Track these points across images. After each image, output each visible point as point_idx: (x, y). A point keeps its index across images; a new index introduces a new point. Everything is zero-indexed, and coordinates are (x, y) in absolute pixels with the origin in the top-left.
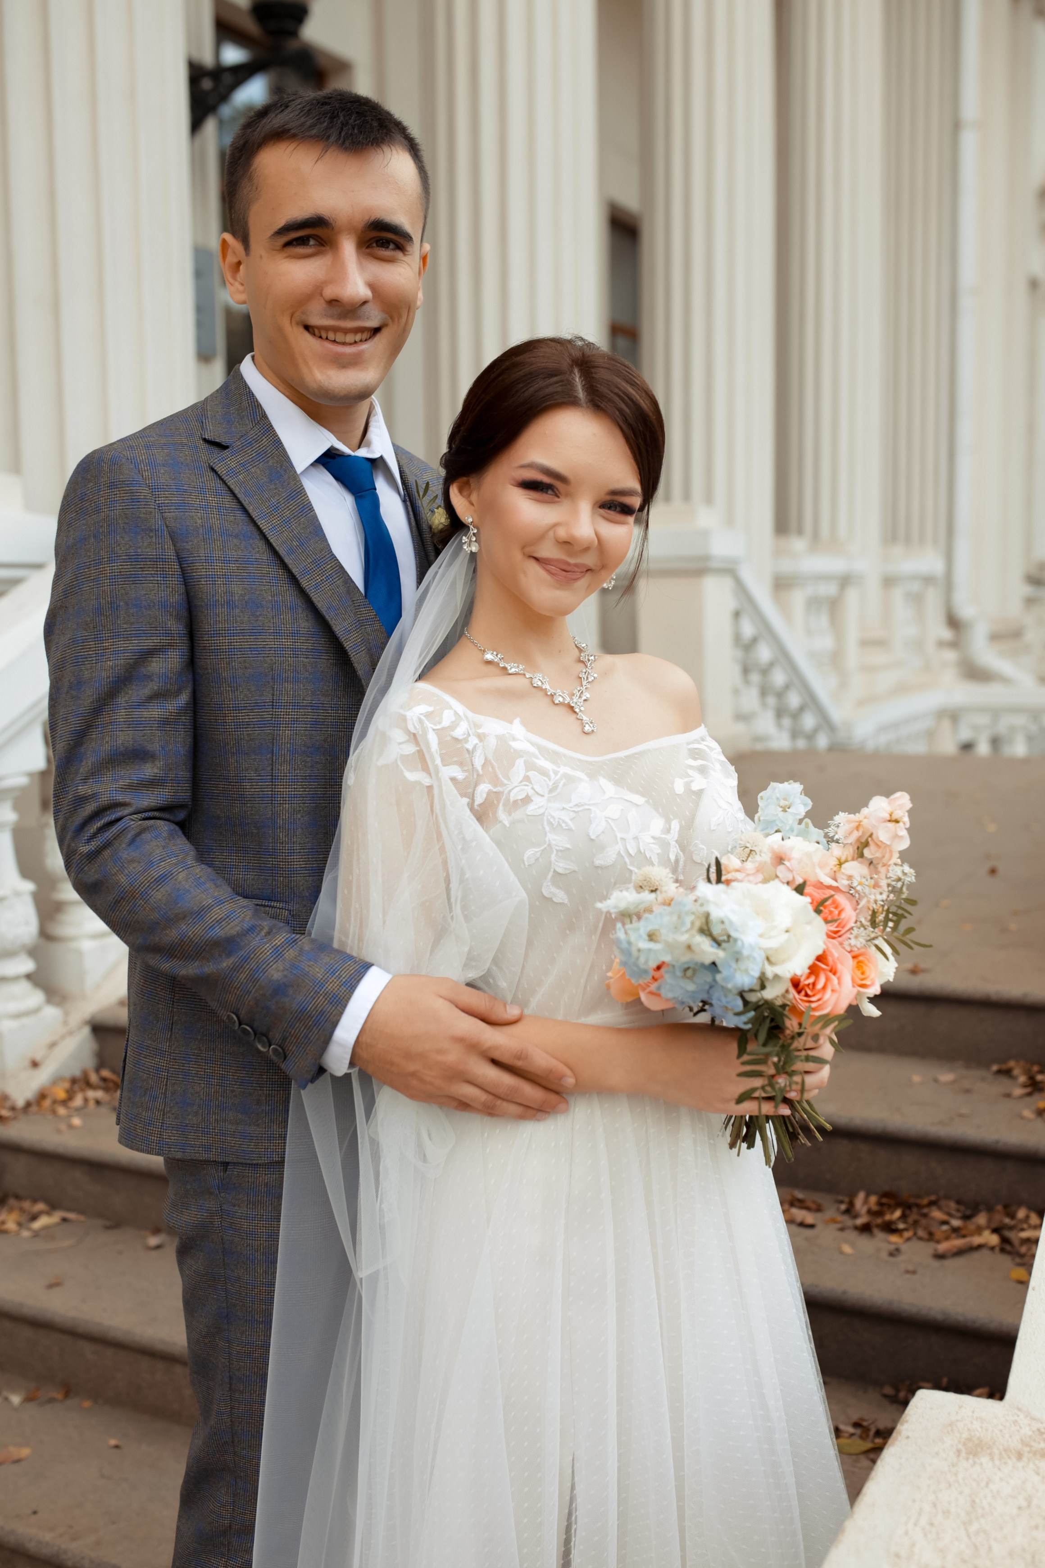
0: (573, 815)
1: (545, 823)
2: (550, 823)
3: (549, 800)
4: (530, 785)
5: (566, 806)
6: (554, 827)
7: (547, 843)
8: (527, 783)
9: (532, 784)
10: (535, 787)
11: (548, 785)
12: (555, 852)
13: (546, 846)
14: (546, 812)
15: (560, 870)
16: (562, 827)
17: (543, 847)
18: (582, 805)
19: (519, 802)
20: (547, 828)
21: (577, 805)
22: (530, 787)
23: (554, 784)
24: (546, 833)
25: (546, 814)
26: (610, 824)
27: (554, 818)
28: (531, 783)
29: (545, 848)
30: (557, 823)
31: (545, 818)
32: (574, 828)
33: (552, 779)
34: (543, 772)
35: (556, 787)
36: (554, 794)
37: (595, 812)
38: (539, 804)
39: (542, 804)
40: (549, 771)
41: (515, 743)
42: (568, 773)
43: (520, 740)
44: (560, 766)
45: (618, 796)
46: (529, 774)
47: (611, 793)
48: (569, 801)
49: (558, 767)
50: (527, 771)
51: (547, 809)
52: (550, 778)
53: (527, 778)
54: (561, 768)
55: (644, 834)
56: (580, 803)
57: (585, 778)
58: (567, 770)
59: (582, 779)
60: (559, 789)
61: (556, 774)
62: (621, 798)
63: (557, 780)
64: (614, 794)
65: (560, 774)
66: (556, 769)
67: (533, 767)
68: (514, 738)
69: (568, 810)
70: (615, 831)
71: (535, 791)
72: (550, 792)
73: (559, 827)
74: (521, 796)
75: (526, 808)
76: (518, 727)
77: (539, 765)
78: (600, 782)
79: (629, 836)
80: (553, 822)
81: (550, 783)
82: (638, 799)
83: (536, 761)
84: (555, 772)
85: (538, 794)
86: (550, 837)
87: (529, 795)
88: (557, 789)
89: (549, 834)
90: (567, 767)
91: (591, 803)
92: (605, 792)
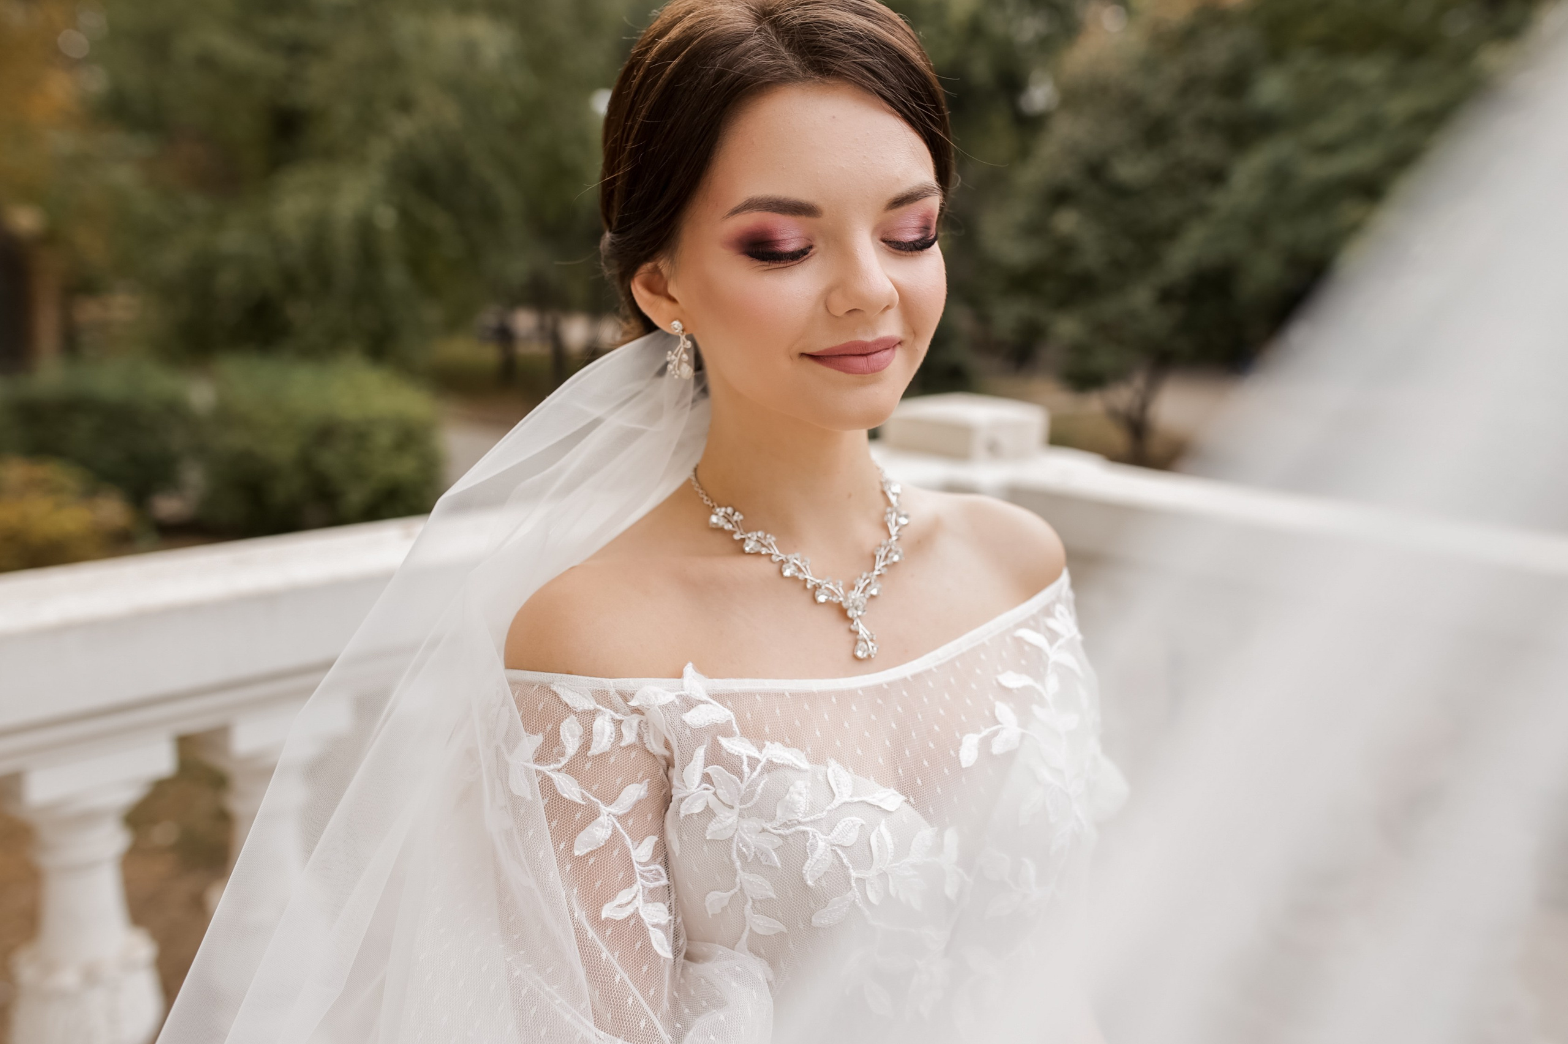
0: (779, 842)
1: (734, 856)
2: (742, 856)
3: (740, 815)
4: (711, 787)
5: (768, 826)
6: (749, 861)
7: (738, 886)
8: (708, 786)
9: (714, 787)
10: (719, 792)
11: (739, 790)
12: (750, 903)
13: (736, 890)
14: (736, 836)
15: (760, 931)
16: (761, 862)
17: (732, 892)
18: (794, 825)
19: (695, 817)
20: (738, 864)
21: (785, 825)
22: (711, 792)
23: (749, 786)
24: (735, 873)
25: (735, 840)
26: (837, 854)
27: (748, 848)
28: (712, 784)
29: (736, 893)
30: (753, 854)
31: (734, 846)
32: (779, 865)
33: (746, 779)
34: (732, 765)
35: (751, 794)
36: (749, 805)
37: (814, 836)
38: (726, 821)
39: (730, 821)
40: (742, 763)
41: (693, 712)
42: (775, 760)
43: (703, 702)
44: (764, 746)
45: (856, 799)
46: (710, 770)
47: (845, 794)
48: (773, 818)
49: (760, 748)
50: (706, 765)
51: (737, 830)
52: (743, 777)
53: (707, 778)
54: (764, 751)
55: (898, 864)
56: (790, 821)
57: (805, 765)
58: (776, 752)
59: (800, 770)
60: (757, 797)
61: (753, 768)
62: (862, 802)
63: (753, 781)
64: (851, 796)
65: (759, 768)
66: (756, 755)
67: (716, 756)
68: (689, 703)
69: (770, 832)
70: (848, 868)
71: (719, 799)
72: (743, 801)
73: (756, 862)
74: (698, 808)
75: (705, 828)
76: (694, 683)
77: (728, 750)
78: (829, 771)
79: (871, 874)
80: (747, 853)
81: (743, 787)
82: (891, 799)
83: (724, 742)
84: (753, 762)
85: (724, 803)
86: (742, 876)
87: (711, 806)
88: (753, 796)
89: (740, 872)
90: (778, 744)
91: (808, 819)
92: (834, 795)
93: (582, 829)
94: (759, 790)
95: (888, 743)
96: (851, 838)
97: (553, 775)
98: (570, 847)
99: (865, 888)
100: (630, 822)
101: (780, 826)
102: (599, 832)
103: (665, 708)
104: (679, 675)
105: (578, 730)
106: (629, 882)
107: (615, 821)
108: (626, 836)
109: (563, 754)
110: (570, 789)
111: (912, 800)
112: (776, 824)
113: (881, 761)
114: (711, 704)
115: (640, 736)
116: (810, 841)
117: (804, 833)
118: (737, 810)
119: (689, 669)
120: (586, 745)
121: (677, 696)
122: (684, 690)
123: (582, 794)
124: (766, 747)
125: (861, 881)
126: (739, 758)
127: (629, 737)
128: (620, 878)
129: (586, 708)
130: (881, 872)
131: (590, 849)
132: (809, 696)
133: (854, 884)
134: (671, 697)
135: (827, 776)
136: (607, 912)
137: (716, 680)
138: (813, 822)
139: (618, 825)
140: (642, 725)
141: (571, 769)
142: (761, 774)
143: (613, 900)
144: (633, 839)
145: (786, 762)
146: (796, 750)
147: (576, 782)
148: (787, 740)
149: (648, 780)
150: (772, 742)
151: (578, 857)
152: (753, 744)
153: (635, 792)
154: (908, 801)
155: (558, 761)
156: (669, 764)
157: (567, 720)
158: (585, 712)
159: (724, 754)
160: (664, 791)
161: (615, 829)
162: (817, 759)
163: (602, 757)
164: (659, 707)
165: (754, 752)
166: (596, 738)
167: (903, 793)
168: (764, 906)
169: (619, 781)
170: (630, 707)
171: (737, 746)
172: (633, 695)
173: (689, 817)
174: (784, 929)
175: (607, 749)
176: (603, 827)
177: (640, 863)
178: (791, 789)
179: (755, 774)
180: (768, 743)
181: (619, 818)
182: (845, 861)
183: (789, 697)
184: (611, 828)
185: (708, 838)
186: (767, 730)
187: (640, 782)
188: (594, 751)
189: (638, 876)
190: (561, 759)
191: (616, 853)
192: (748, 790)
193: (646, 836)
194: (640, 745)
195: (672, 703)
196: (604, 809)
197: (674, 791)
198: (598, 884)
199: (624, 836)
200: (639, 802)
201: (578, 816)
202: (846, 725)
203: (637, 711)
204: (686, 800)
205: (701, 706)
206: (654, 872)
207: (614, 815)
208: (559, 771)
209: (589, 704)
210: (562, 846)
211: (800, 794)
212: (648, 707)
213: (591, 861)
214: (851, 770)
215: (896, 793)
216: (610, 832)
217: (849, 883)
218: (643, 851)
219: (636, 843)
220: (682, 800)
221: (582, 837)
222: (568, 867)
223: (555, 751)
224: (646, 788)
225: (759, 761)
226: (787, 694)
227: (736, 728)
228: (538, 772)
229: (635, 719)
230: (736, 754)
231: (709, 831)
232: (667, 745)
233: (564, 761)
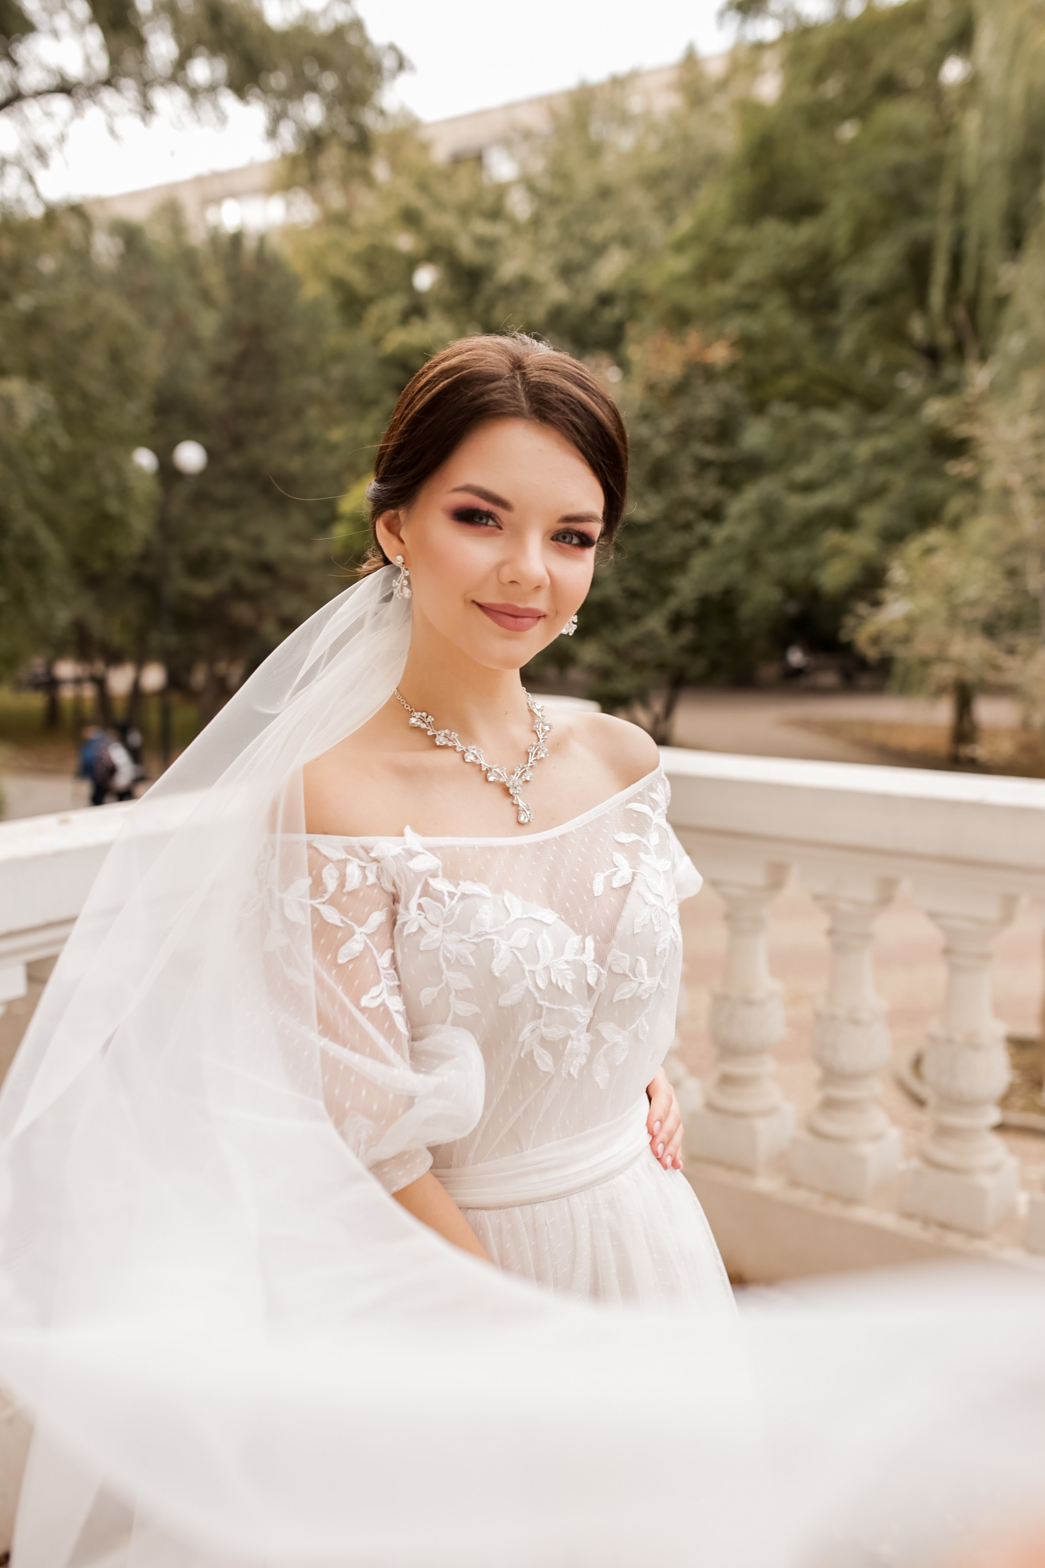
0: (473, 947)
1: (441, 960)
2: (447, 959)
3: (444, 931)
4: (422, 913)
5: (464, 937)
6: (452, 962)
7: (444, 982)
8: (420, 912)
9: (426, 913)
10: (428, 916)
11: (443, 914)
12: (454, 993)
13: (443, 985)
14: (442, 946)
15: (461, 1013)
16: (461, 963)
17: (440, 987)
18: (483, 935)
19: (412, 935)
20: (444, 966)
21: (477, 936)
22: (423, 916)
23: (450, 910)
24: (441, 973)
25: (441, 949)
26: (515, 953)
27: (451, 954)
28: (423, 910)
29: (443, 988)
30: (455, 958)
31: (441, 953)
32: (474, 964)
33: (447, 905)
34: (437, 897)
35: (452, 915)
36: (450, 923)
37: (498, 942)
38: (434, 935)
39: (436, 936)
40: (444, 895)
41: (414, 861)
42: (467, 892)
43: (420, 853)
44: (459, 884)
45: (525, 916)
46: (423, 900)
47: (516, 913)
48: (468, 931)
49: (457, 885)
50: (420, 897)
51: (442, 941)
52: (445, 904)
53: (420, 907)
54: (459, 888)
55: (556, 961)
56: (480, 932)
57: (488, 894)
58: (467, 887)
59: (485, 898)
60: (456, 917)
61: (452, 898)
62: (530, 918)
63: (452, 907)
64: (522, 914)
65: (456, 898)
66: (453, 890)
67: (426, 891)
68: (411, 855)
69: (466, 941)
70: (522, 963)
71: (429, 921)
72: (446, 920)
73: (457, 964)
74: (414, 929)
75: (419, 943)
76: (412, 839)
77: (434, 887)
78: (505, 898)
79: (539, 967)
80: (450, 957)
81: (445, 911)
82: (549, 916)
83: (432, 881)
84: (452, 895)
85: (431, 924)
86: (448, 974)
87: (422, 926)
88: (453, 917)
89: (445, 972)
90: (468, 882)
91: (493, 931)
92: (509, 914)
93: (343, 944)
94: (457, 912)
95: (544, 879)
96: (524, 943)
97: (322, 908)
98: (335, 957)
99: (535, 978)
100: (376, 939)
101: (474, 936)
102: (355, 946)
103: (396, 857)
104: (402, 834)
105: (336, 874)
106: (378, 982)
107: (366, 938)
108: (374, 949)
109: (325, 892)
110: (332, 916)
111: (563, 917)
112: (470, 935)
113: (540, 891)
114: (426, 854)
115: (378, 878)
116: (495, 946)
117: (491, 940)
118: (441, 928)
119: (408, 830)
120: (342, 884)
121: (403, 849)
122: (406, 845)
123: (342, 920)
124: (460, 885)
125: (532, 972)
126: (441, 892)
127: (372, 879)
128: (371, 978)
129: (339, 858)
130: (545, 966)
131: (348, 959)
132: (491, 849)
133: (527, 974)
134: (397, 850)
135: (503, 901)
136: (365, 1001)
137: (426, 838)
138: (496, 933)
139: (368, 941)
140: (379, 870)
141: (332, 902)
142: (458, 901)
143: (367, 994)
144: (378, 951)
145: (475, 893)
146: (481, 884)
147: (336, 911)
148: (476, 879)
149: (387, 908)
150: (464, 881)
151: (341, 965)
152: (451, 883)
153: (378, 917)
154: (560, 918)
155: (322, 897)
156: (395, 899)
157: (327, 867)
158: (339, 861)
159: (431, 889)
160: (394, 917)
161: (366, 943)
162: (497, 890)
163: (353, 893)
164: (392, 857)
165: (452, 889)
166: (348, 879)
167: (557, 912)
168: (464, 995)
169: (367, 909)
170: (371, 857)
171: (440, 885)
172: (372, 849)
173: (409, 935)
174: (477, 1009)
175: (357, 886)
176: (357, 942)
177: (383, 968)
178: (480, 910)
179: (454, 902)
180: (461, 882)
181: (367, 935)
182: (521, 958)
183: (478, 850)
184: (363, 943)
185: (422, 949)
186: (461, 873)
187: (381, 910)
188: (348, 888)
189: (382, 977)
190: (324, 895)
191: (367, 961)
192: (449, 913)
193: (386, 949)
194: (378, 885)
195: (400, 854)
196: (358, 930)
197: (398, 917)
198: (356, 983)
199: (371, 949)
200: (381, 924)
201: (339, 935)
202: (516, 868)
203: (376, 860)
204: (409, 923)
205: (420, 856)
206: (391, 975)
207: (365, 934)
208: (324, 903)
209: (342, 856)
210: (329, 957)
211: (486, 914)
212: (383, 857)
213: (351, 966)
214: (520, 897)
215: (552, 911)
216: (362, 946)
217: (524, 973)
218: (384, 960)
219: (380, 954)
220: (404, 924)
221: (343, 950)
222: (334, 972)
223: (320, 889)
224: (385, 914)
225: (455, 894)
226: (477, 847)
227: (440, 873)
228: (311, 905)
229: (374, 866)
230: (439, 890)
231: (421, 945)
232: (394, 885)
233: (327, 897)
